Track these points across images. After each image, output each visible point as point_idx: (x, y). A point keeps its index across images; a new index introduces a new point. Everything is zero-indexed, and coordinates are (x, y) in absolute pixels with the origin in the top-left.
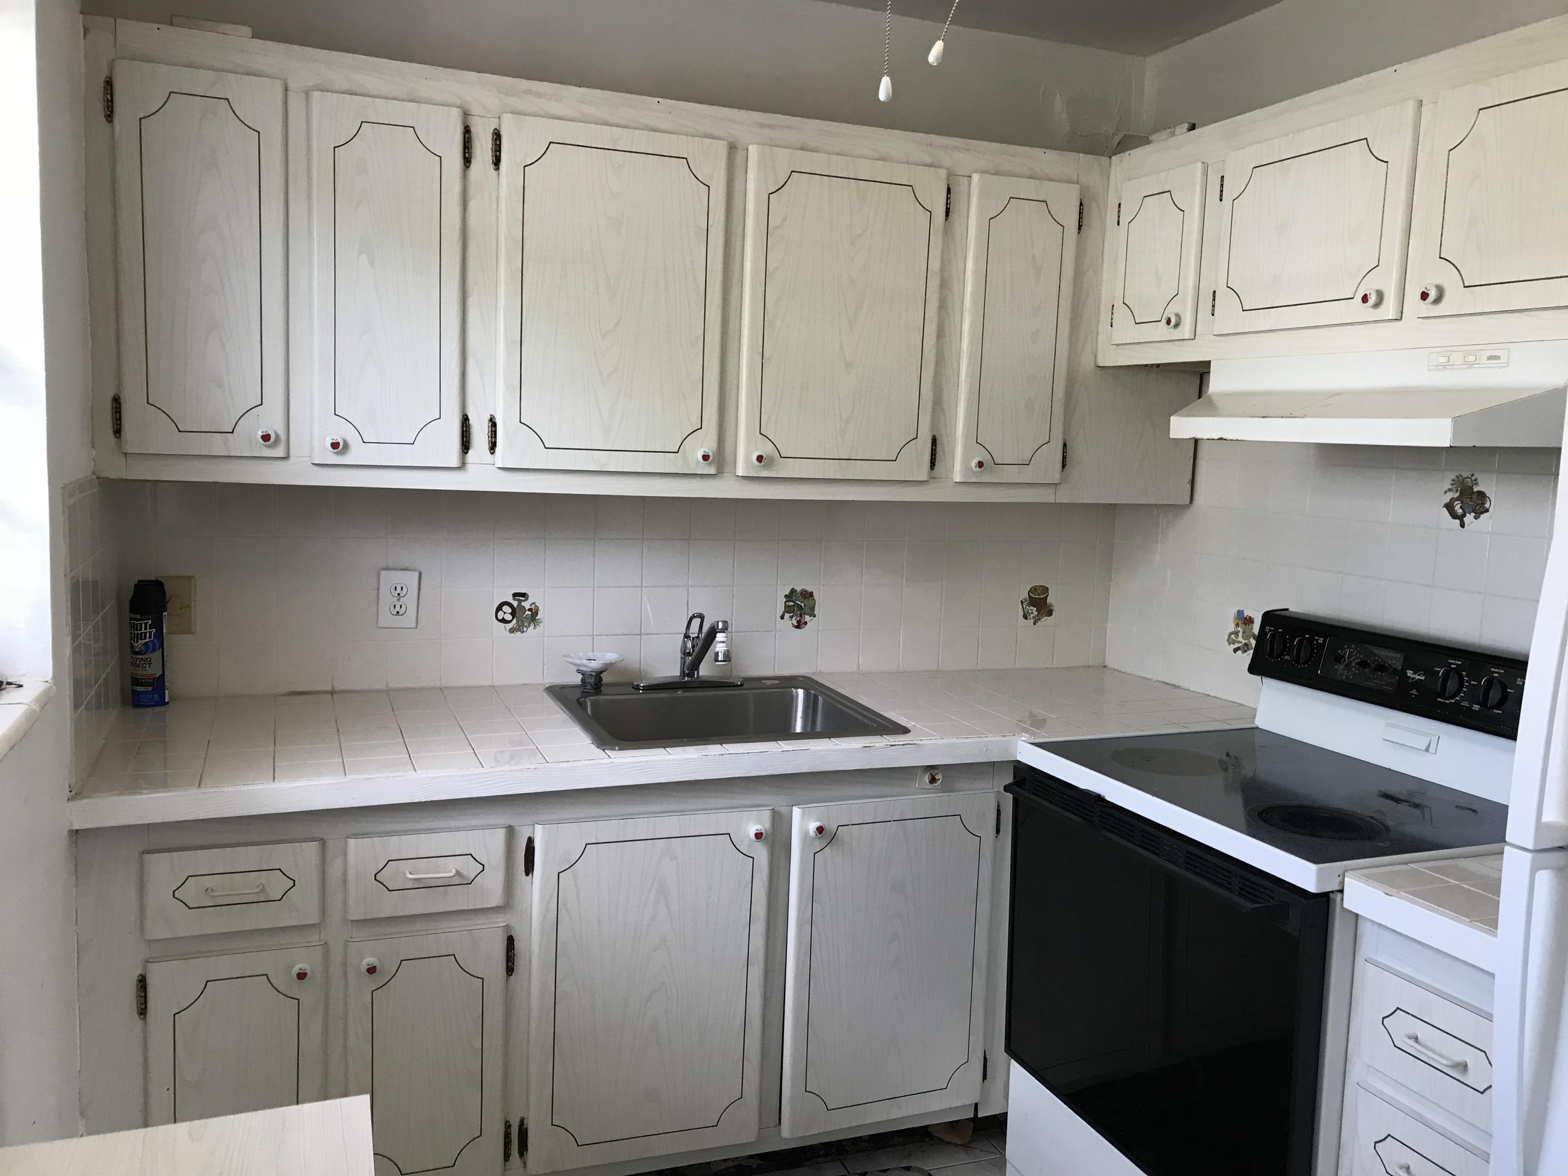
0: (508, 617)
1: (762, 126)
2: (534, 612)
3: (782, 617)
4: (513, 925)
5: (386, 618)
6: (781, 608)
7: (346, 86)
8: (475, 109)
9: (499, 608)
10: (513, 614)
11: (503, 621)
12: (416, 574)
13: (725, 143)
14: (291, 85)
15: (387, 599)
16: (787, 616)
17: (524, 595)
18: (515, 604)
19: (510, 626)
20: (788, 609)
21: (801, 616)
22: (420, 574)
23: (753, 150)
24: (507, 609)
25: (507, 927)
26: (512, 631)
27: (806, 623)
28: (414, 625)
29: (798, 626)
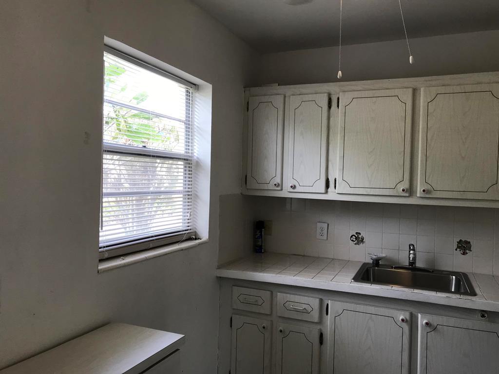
0: (354, 240)
1: (426, 81)
2: (363, 239)
3: (456, 250)
4: (322, 329)
5: (318, 237)
6: (455, 247)
7: (299, 93)
8: (332, 92)
9: (352, 237)
10: (356, 239)
11: (353, 241)
12: (327, 224)
13: (411, 89)
14: (286, 95)
15: (319, 231)
16: (458, 249)
17: (359, 233)
18: (357, 236)
19: (355, 242)
20: (458, 247)
21: (465, 250)
22: (328, 225)
23: (422, 89)
24: (353, 237)
25: (320, 330)
26: (355, 244)
27: (467, 253)
28: (326, 239)
29: (464, 254)
